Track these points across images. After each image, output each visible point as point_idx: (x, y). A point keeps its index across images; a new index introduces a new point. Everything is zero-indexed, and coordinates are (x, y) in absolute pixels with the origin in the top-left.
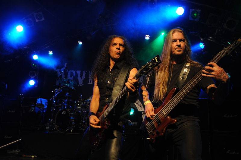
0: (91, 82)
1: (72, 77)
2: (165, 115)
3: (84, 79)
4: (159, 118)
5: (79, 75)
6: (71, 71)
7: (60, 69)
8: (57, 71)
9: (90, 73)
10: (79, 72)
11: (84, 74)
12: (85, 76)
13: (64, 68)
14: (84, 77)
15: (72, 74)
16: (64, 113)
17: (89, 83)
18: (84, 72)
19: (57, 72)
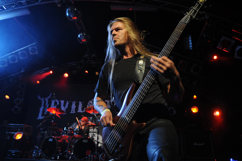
0: (73, 111)
1: (56, 106)
2: (129, 120)
3: (67, 108)
4: (120, 127)
5: (62, 105)
6: (55, 100)
7: (45, 98)
8: (41, 99)
9: (73, 103)
10: (62, 102)
11: (67, 103)
12: (69, 105)
13: (48, 97)
14: (67, 106)
15: (56, 103)
16: (51, 140)
17: (72, 112)
18: (67, 102)
19: (41, 101)
